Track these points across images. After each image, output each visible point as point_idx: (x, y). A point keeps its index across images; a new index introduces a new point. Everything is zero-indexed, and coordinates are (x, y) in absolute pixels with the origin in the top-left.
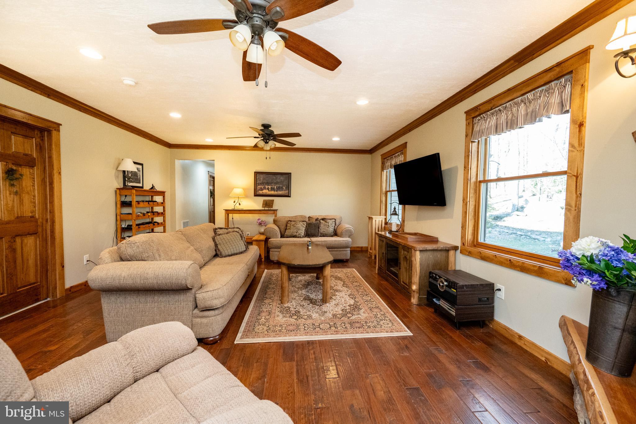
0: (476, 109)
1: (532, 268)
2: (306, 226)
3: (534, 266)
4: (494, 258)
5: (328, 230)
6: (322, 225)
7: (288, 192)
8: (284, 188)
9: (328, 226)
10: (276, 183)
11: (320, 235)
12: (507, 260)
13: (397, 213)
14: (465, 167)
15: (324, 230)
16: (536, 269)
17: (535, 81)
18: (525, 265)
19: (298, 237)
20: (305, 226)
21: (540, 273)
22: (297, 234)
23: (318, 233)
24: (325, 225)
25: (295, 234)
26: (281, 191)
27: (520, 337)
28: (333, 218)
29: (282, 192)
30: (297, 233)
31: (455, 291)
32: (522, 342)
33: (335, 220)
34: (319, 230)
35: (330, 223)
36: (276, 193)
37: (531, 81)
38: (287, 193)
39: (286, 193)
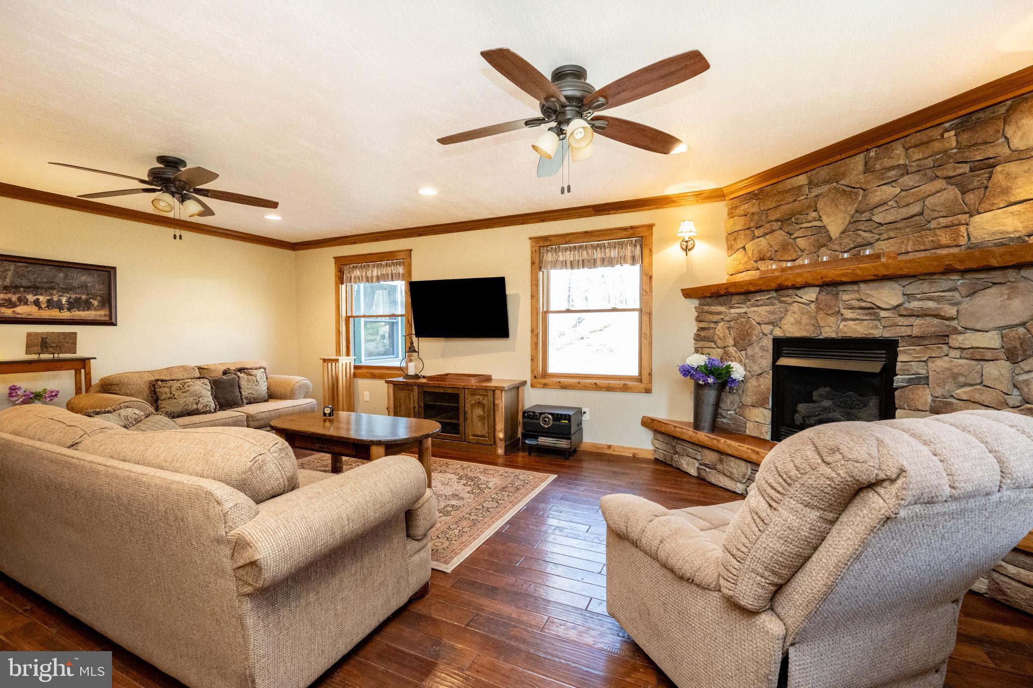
0: (546, 238)
1: (618, 386)
2: (212, 388)
3: (619, 384)
4: (578, 384)
5: (257, 390)
6: (243, 383)
7: (108, 313)
8: (96, 303)
9: (257, 381)
10: (65, 290)
11: (245, 401)
12: (591, 384)
13: (417, 349)
14: (532, 296)
15: (250, 391)
16: (620, 386)
17: (612, 234)
18: (611, 385)
19: (205, 413)
20: (210, 388)
21: (625, 389)
22: (200, 406)
23: (242, 399)
24: (249, 381)
25: (195, 407)
26: (84, 310)
27: (609, 447)
28: (259, 366)
29: (87, 312)
30: (197, 404)
31: (567, 422)
32: (611, 449)
33: (265, 369)
34: (240, 393)
35: (258, 376)
36: (66, 315)
37: (608, 232)
38: (105, 315)
39: (100, 315)
